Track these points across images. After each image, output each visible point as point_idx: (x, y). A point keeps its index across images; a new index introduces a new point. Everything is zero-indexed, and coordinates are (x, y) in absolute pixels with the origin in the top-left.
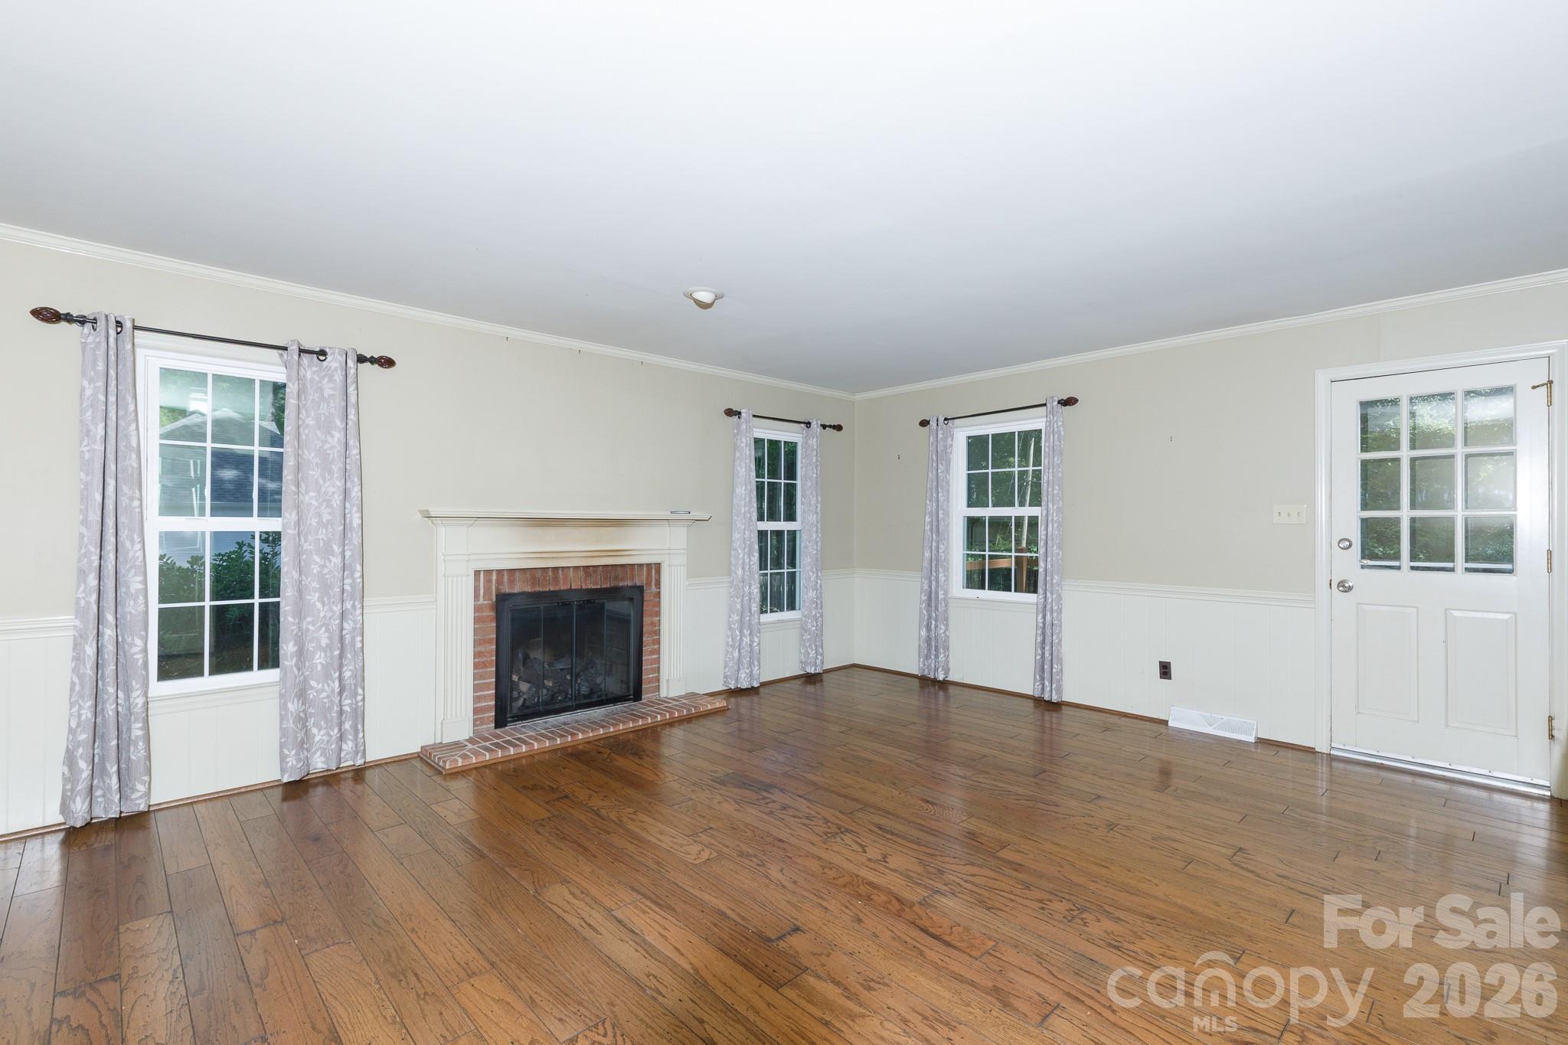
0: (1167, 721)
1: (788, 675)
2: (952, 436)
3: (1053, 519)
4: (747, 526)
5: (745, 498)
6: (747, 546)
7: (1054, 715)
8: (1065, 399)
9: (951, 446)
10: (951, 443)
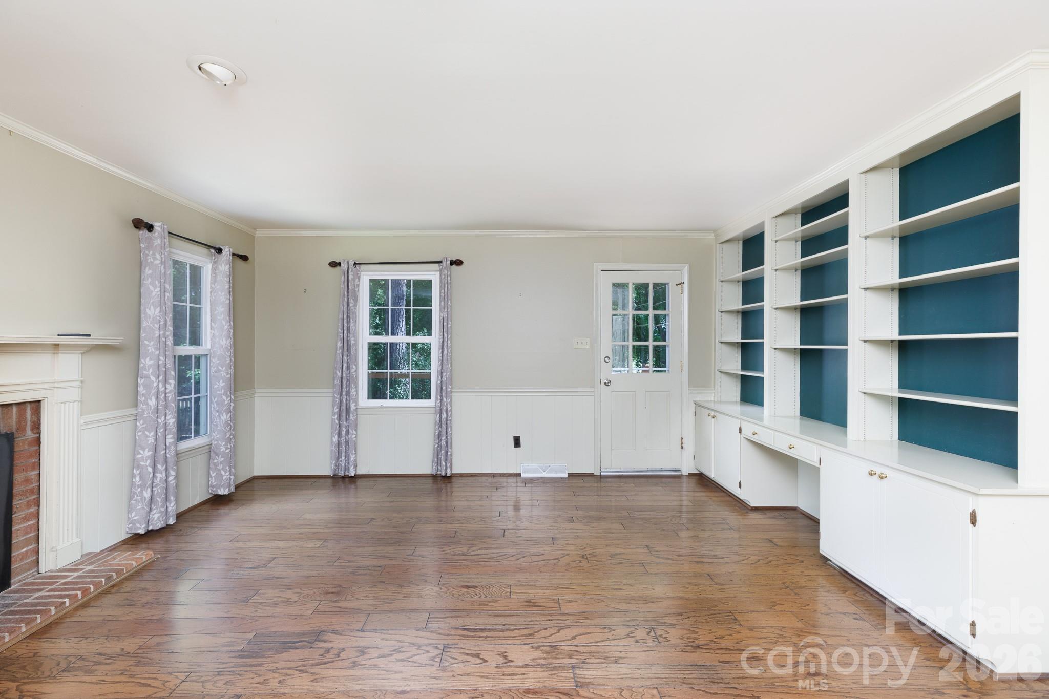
0: (520, 474)
1: (196, 502)
2: (359, 278)
3: (447, 345)
4: (162, 351)
5: (160, 321)
6: (161, 373)
7: (449, 485)
8: (454, 260)
9: (358, 286)
10: (358, 283)
